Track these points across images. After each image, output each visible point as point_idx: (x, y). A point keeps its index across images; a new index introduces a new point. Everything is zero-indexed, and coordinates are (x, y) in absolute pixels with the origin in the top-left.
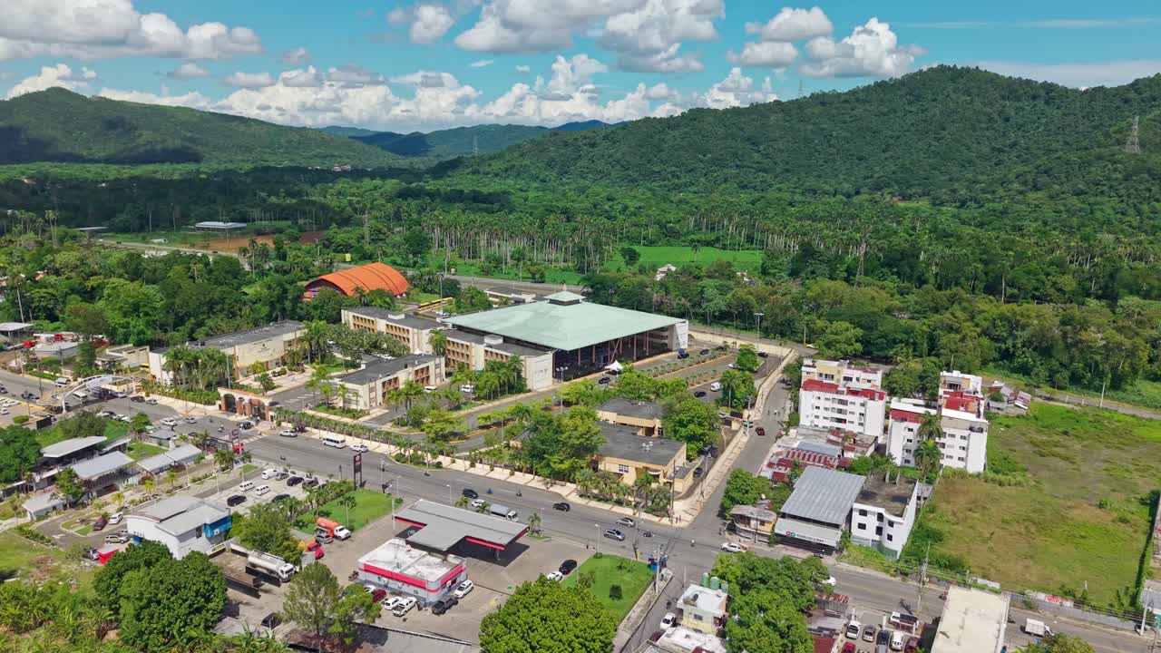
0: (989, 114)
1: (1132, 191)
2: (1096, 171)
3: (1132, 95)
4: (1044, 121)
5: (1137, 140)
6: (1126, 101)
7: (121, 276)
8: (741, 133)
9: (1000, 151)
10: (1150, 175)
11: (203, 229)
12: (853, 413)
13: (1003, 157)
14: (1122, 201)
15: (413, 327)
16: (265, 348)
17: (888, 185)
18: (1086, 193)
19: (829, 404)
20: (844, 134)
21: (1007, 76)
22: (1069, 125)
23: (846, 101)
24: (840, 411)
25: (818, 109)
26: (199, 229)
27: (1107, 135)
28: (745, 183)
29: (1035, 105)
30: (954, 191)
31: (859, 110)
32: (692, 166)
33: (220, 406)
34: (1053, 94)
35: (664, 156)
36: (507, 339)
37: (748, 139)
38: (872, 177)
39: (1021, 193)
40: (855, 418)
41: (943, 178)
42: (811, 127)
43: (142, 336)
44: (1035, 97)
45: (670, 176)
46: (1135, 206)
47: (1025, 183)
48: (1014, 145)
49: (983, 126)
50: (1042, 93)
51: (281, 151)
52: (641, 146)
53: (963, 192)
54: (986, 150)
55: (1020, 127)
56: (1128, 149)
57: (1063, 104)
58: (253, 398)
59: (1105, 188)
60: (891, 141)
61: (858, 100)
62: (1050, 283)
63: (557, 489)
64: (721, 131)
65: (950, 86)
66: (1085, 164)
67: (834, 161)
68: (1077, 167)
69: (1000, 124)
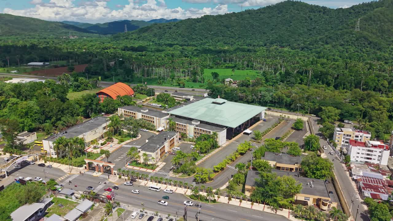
0: (306, 17)
1: (359, 44)
2: (346, 37)
3: (352, 11)
4: (323, 20)
5: (359, 27)
6: (350, 13)
7: (13, 97)
8: (222, 24)
9: (310, 30)
10: (364, 38)
11: (31, 65)
12: (375, 155)
13: (311, 32)
14: (356, 48)
15: (156, 116)
16: (96, 133)
17: (275, 43)
18: (344, 45)
19: (364, 152)
20: (258, 24)
21: (310, 4)
22: (332, 21)
23: (257, 13)
24: (368, 155)
25: (248, 15)
26: (29, 65)
27: (347, 25)
28: (226, 42)
29: (320, 15)
30: (299, 44)
31: (262, 16)
32: (207, 36)
33: (86, 168)
34: (326, 10)
35: (196, 32)
36: (202, 122)
37: (225, 26)
38: (269, 39)
39: (322, 45)
40: (376, 158)
41: (293, 40)
42: (246, 22)
43: (31, 127)
44: (320, 12)
45: (199, 39)
46: (360, 49)
47: (323, 42)
48: (314, 28)
49: (304, 21)
50: (322, 10)
51: (49, 31)
52: (188, 29)
53: (302, 45)
54: (306, 30)
55: (316, 22)
56: (356, 30)
57: (329, 14)
58: (104, 164)
59: (350, 43)
60: (274, 27)
61: (261, 12)
62: (380, 84)
63: (279, 212)
64: (216, 23)
65: (292, 7)
66: (342, 35)
67: (255, 34)
68: (340, 36)
69: (309, 20)
